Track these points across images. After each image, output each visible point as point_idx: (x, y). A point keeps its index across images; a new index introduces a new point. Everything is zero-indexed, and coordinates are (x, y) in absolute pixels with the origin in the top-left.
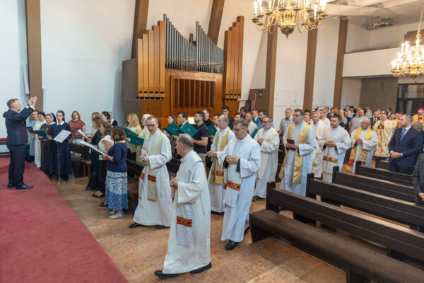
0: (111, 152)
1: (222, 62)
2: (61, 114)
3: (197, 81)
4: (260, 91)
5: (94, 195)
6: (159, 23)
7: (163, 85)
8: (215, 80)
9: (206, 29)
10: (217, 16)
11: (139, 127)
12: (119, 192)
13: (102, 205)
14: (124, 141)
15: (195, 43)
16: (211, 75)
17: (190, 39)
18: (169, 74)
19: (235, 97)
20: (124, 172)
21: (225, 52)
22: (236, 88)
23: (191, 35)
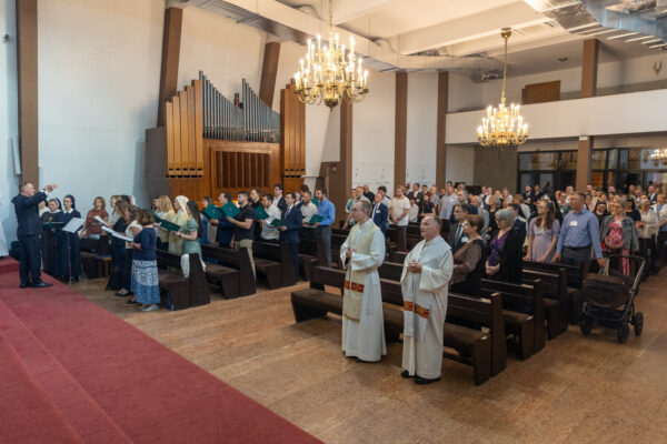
0: (138, 238)
1: (278, 130)
2: (69, 199)
3: (246, 154)
4: (333, 164)
5: (117, 294)
6: (193, 82)
7: (200, 159)
8: (270, 152)
9: (256, 88)
10: (270, 68)
11: (172, 211)
12: (149, 283)
13: (129, 302)
14: (151, 226)
15: (241, 105)
16: (264, 145)
17: (235, 100)
18: (208, 145)
19: (298, 173)
20: (152, 260)
21: (282, 116)
22: (297, 161)
23: (237, 95)
